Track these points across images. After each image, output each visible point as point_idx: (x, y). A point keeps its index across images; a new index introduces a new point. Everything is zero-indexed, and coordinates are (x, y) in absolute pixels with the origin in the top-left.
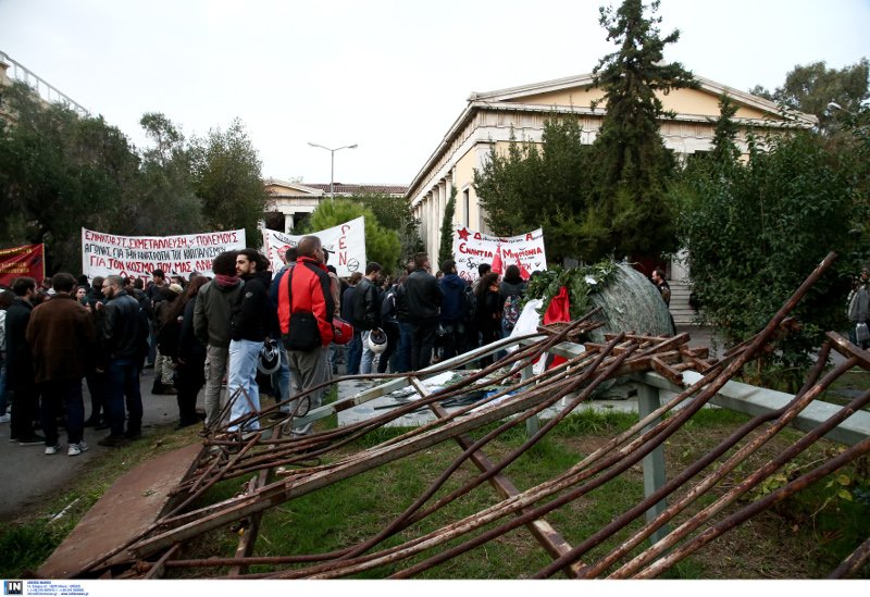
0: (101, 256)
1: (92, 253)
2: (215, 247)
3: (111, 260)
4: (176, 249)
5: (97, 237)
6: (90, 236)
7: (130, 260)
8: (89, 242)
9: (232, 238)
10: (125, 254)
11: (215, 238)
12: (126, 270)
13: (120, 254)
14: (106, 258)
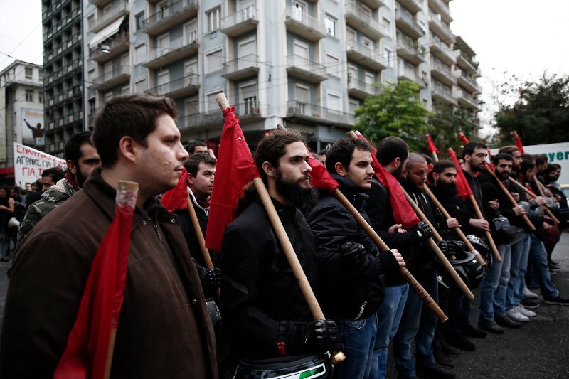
0: (31, 166)
1: (24, 166)
8: (20, 155)
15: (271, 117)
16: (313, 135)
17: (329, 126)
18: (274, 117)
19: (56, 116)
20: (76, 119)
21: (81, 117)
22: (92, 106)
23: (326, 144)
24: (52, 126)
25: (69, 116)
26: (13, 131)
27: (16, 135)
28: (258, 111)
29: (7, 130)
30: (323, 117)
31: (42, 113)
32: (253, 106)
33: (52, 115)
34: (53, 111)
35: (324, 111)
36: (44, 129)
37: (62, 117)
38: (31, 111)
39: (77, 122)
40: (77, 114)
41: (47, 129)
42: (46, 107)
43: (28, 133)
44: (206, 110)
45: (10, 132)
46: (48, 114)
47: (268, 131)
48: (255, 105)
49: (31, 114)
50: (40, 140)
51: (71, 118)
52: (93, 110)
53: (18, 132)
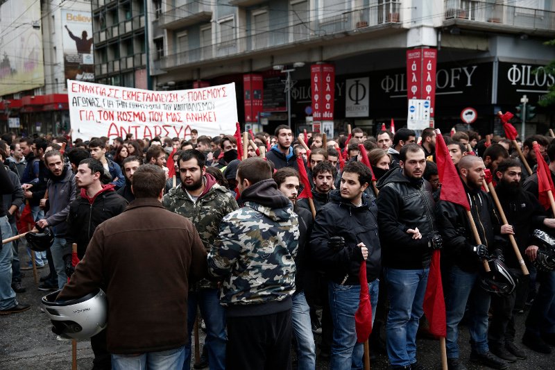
0: (89, 108)
1: (81, 108)
2: (205, 101)
3: (100, 111)
4: (167, 103)
5: (84, 89)
6: (76, 88)
7: (121, 109)
8: (76, 95)
9: (222, 93)
10: (115, 104)
11: (206, 93)
12: (116, 121)
13: (110, 104)
14: (95, 109)
15: (418, 28)
16: (487, 51)
17: (515, 36)
18: (422, 26)
19: (109, 22)
20: (136, 27)
21: (143, 24)
22: (157, 8)
23: (510, 65)
24: (103, 37)
25: (125, 22)
26: (51, 43)
27: (55, 48)
28: (398, 17)
29: (43, 41)
30: (506, 21)
31: (89, 16)
32: (391, 11)
33: (103, 20)
34: (104, 15)
35: (508, 12)
36: (92, 40)
37: (116, 22)
38: (74, 14)
39: (137, 32)
40: (137, 19)
41: (96, 41)
42: (95, 8)
43: (71, 46)
44: (320, 18)
45: (47, 45)
46: (97, 18)
47: (412, 49)
48: (394, 9)
49: (73, 18)
50: (88, 58)
51: (129, 25)
52: (159, 15)
53: (58, 44)
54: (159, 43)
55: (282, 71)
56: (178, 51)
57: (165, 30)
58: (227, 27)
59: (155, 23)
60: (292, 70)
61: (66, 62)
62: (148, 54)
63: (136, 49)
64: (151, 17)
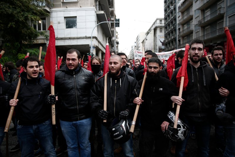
20: (174, 37)
21: (176, 36)
24: (167, 41)
26: (156, 44)
29: (154, 44)
31: (164, 36)
33: (167, 37)
34: (167, 35)
37: (170, 37)
42: (165, 34)
44: (228, 25)
45: (155, 45)
49: (161, 37)
50: (164, 47)
51: (172, 37)
52: (180, 33)
53: (157, 44)
54: (179, 41)
55: (213, 45)
56: (185, 42)
57: (181, 37)
58: (198, 33)
59: (178, 35)
60: (216, 44)
61: (159, 49)
62: (177, 44)
63: (174, 43)
64: (178, 34)
